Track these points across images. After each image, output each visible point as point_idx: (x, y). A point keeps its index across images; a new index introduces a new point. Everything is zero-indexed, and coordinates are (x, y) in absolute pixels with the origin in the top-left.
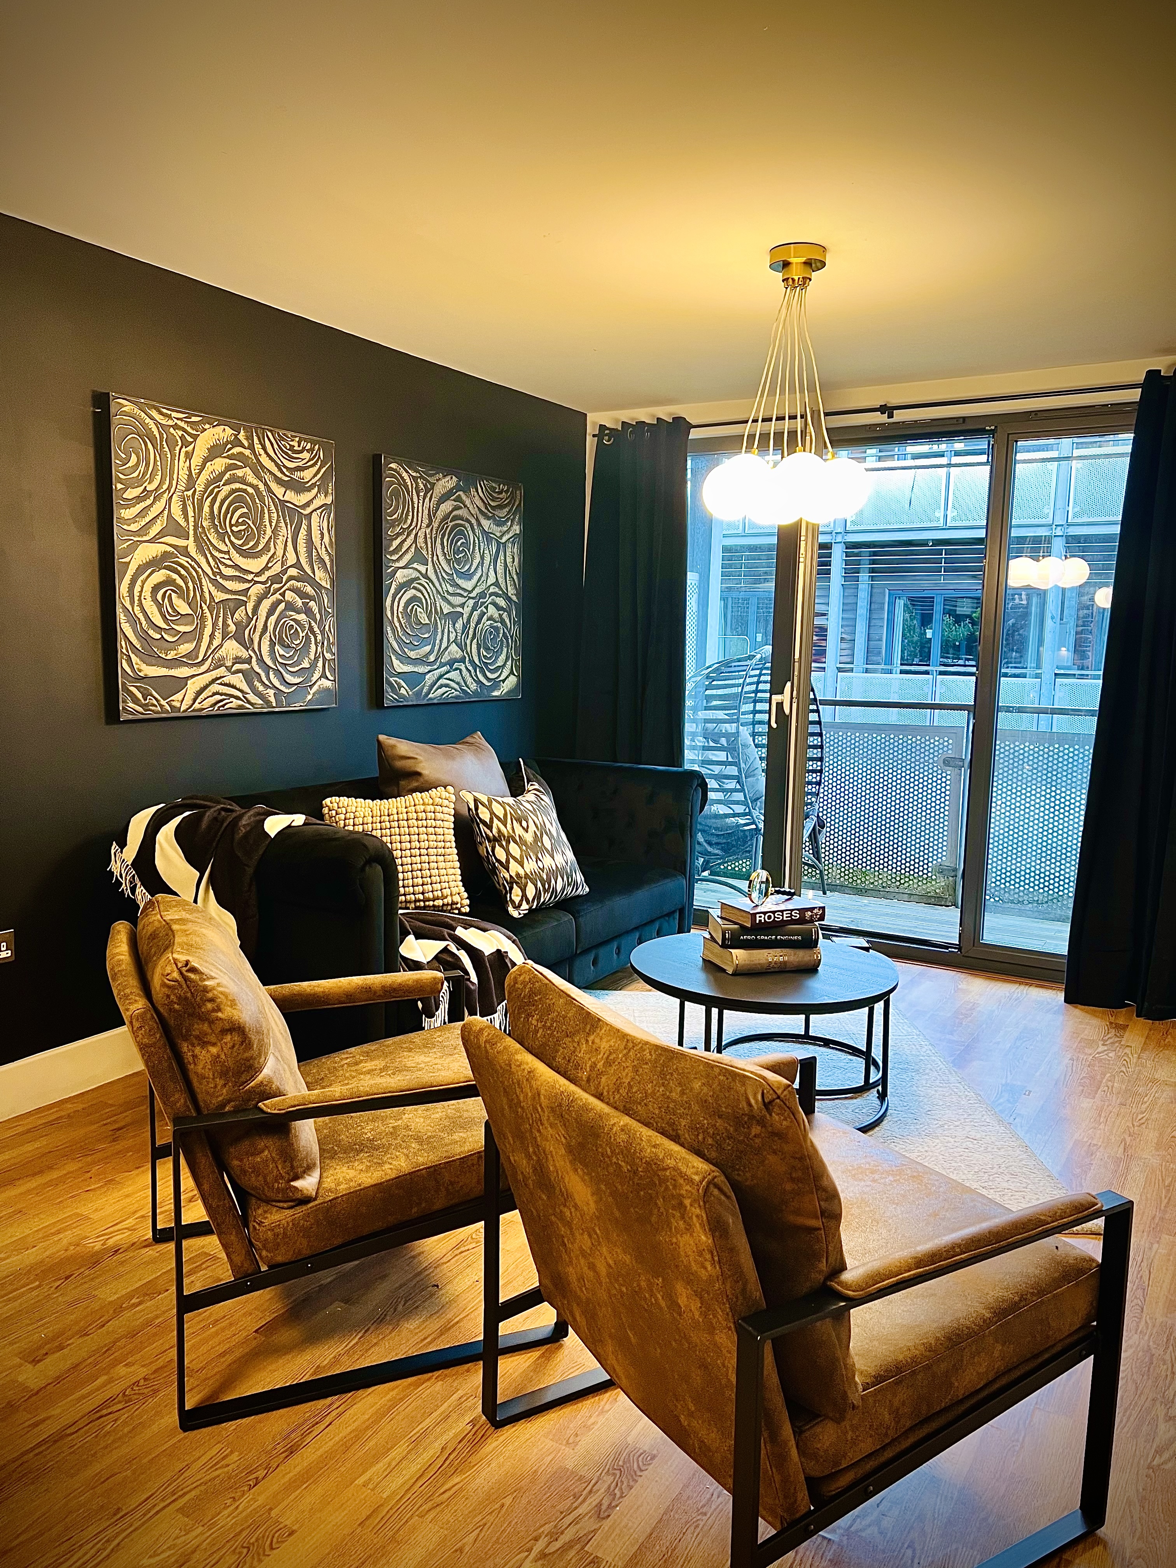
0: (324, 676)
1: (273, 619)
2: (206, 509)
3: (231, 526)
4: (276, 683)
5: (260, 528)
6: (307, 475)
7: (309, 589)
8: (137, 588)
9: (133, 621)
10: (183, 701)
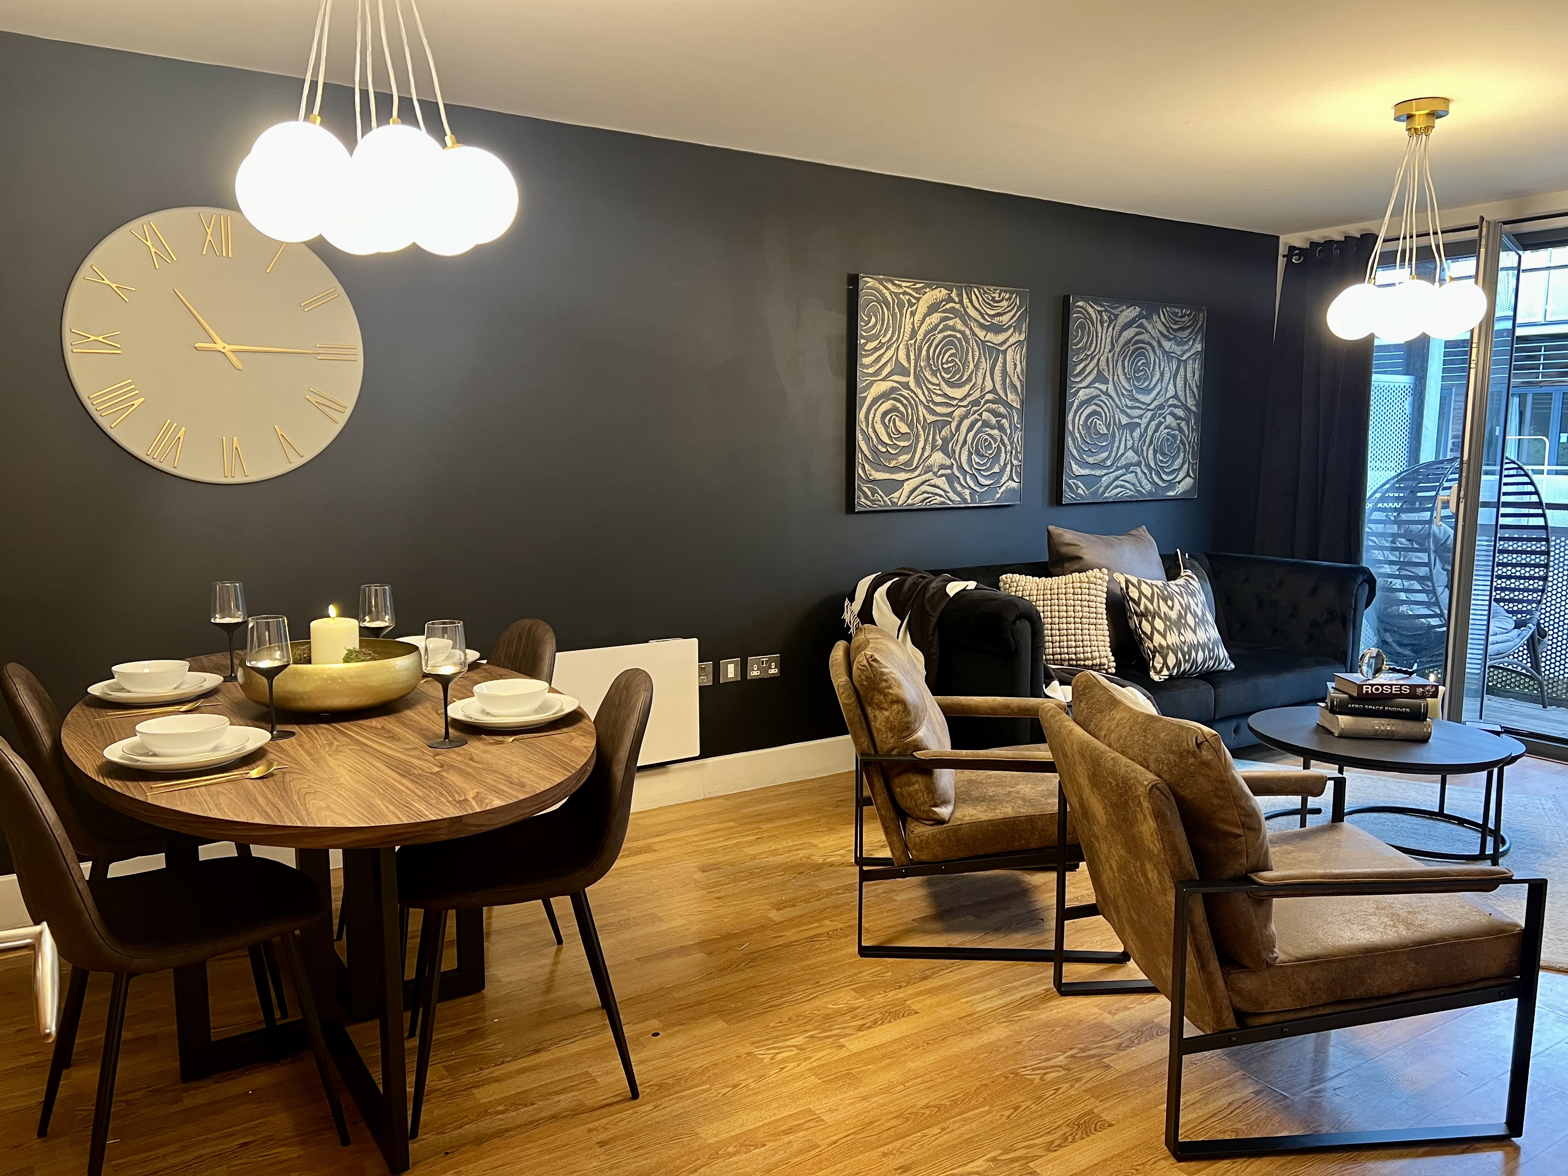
0: (1011, 478)
1: (971, 434)
2: (924, 353)
3: (942, 364)
4: (972, 485)
5: (965, 364)
6: (1005, 318)
7: (1002, 410)
8: (871, 415)
9: (868, 439)
10: (900, 498)
